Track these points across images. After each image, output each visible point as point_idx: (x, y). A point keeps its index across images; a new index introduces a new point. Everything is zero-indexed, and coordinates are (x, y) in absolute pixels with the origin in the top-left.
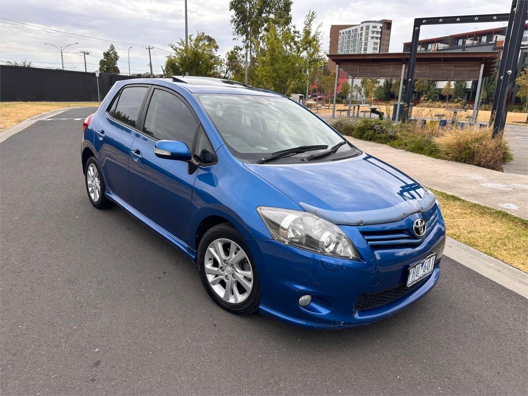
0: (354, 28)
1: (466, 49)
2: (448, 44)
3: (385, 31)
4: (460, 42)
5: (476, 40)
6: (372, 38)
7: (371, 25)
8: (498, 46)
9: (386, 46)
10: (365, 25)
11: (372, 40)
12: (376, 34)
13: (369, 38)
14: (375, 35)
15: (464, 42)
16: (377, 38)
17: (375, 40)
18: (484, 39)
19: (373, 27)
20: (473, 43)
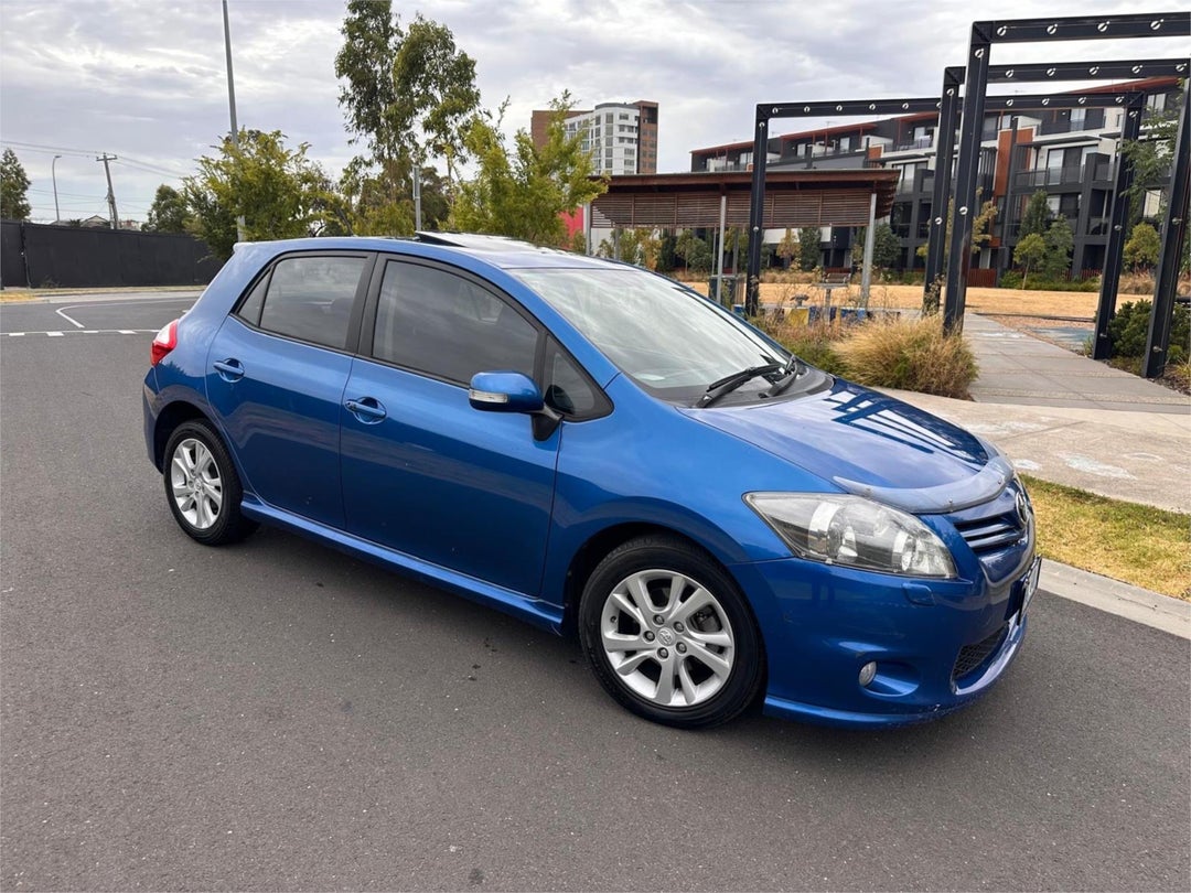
0: (582, 118)
1: (814, 164)
2: (777, 153)
3: (645, 125)
4: (801, 149)
5: (831, 145)
6: (622, 139)
7: (617, 112)
8: (872, 157)
9: (651, 156)
10: (603, 112)
11: (621, 144)
12: (629, 131)
13: (616, 141)
14: (626, 134)
15: (808, 151)
16: (631, 140)
17: (626, 145)
18: (845, 144)
19: (622, 117)
20: (825, 152)
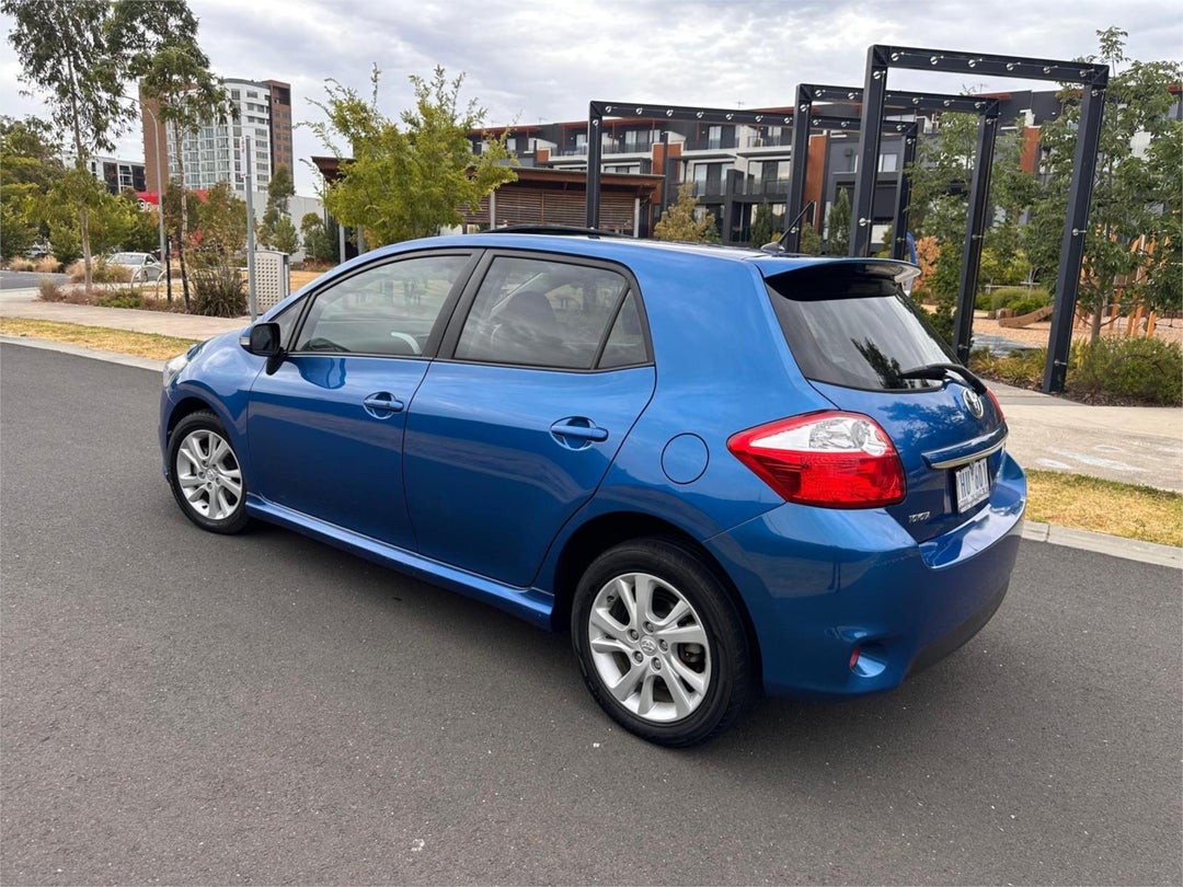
6: (251, 119)
7: (243, 89)
8: (540, 160)
9: (286, 139)
10: (230, 87)
11: (251, 124)
13: (244, 120)
14: (256, 113)
16: (261, 120)
18: (512, 145)
19: (249, 95)
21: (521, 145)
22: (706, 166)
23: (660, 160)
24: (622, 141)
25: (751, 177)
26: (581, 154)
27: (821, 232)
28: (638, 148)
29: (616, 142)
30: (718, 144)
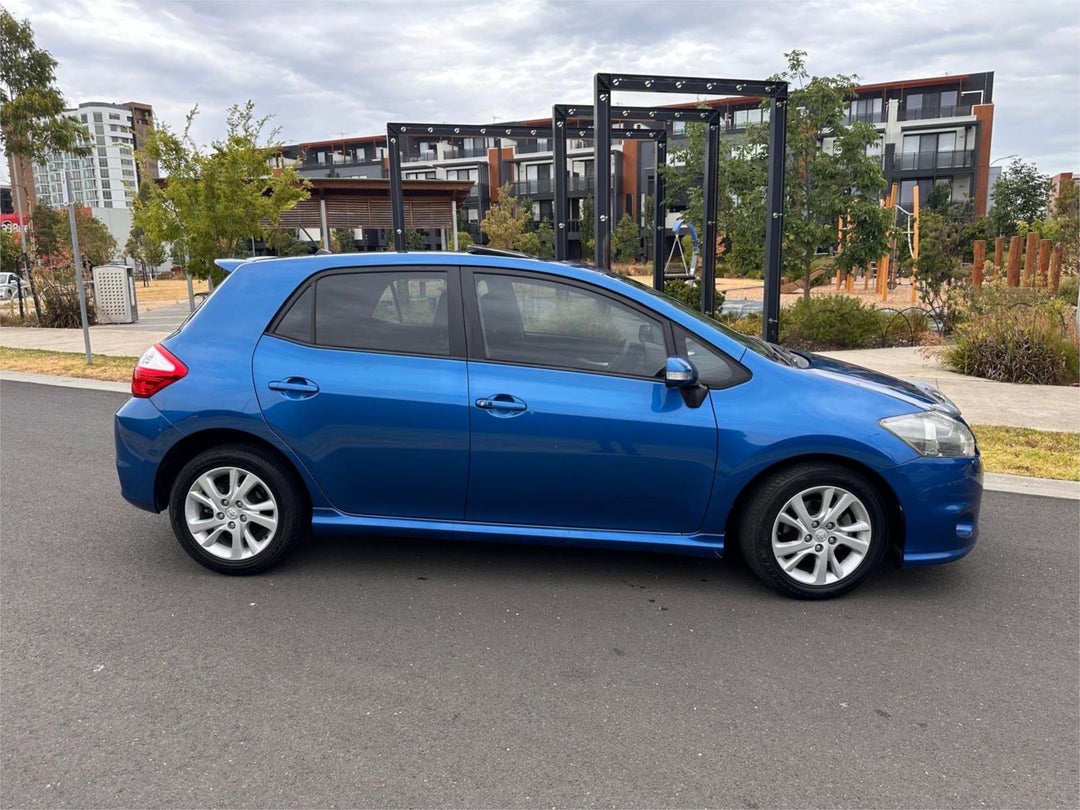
1: (337, 170)
3: (139, 126)
4: (321, 156)
5: (349, 154)
7: (106, 112)
10: (90, 112)
11: (115, 144)
12: (122, 131)
13: (108, 142)
14: (119, 133)
15: (328, 159)
17: (121, 144)
18: (361, 154)
19: (112, 117)
20: (345, 161)
21: (370, 154)
22: (536, 167)
23: (496, 162)
24: (461, 147)
25: (576, 175)
26: (424, 160)
27: (639, 222)
28: (476, 153)
29: (456, 148)
30: (546, 147)
